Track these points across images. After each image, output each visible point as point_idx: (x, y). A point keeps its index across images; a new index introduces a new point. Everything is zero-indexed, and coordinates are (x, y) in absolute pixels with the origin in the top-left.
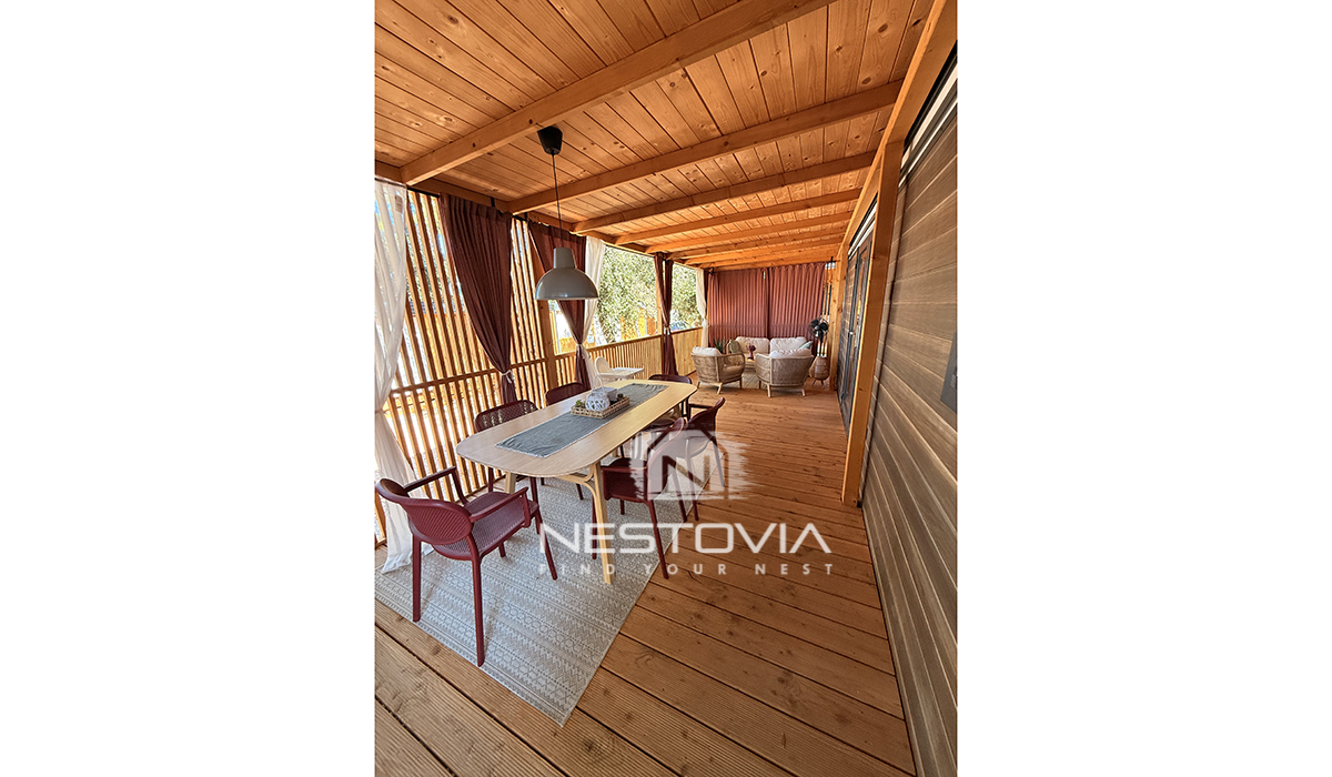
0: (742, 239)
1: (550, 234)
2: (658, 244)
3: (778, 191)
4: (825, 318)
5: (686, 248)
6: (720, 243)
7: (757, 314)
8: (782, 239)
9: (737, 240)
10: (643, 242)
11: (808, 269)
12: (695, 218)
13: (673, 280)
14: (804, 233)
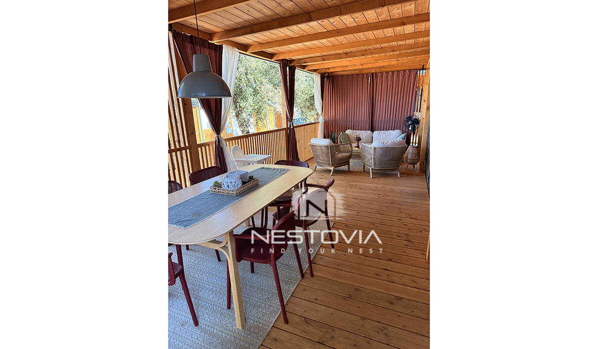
0: (352, 50)
1: (191, 42)
2: (283, 53)
3: (379, 10)
4: (417, 115)
5: (305, 56)
6: (333, 52)
7: (363, 112)
8: (383, 50)
9: (347, 50)
10: (270, 50)
11: (404, 75)
12: (312, 32)
13: (296, 83)
14: (400, 45)
